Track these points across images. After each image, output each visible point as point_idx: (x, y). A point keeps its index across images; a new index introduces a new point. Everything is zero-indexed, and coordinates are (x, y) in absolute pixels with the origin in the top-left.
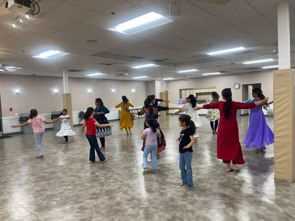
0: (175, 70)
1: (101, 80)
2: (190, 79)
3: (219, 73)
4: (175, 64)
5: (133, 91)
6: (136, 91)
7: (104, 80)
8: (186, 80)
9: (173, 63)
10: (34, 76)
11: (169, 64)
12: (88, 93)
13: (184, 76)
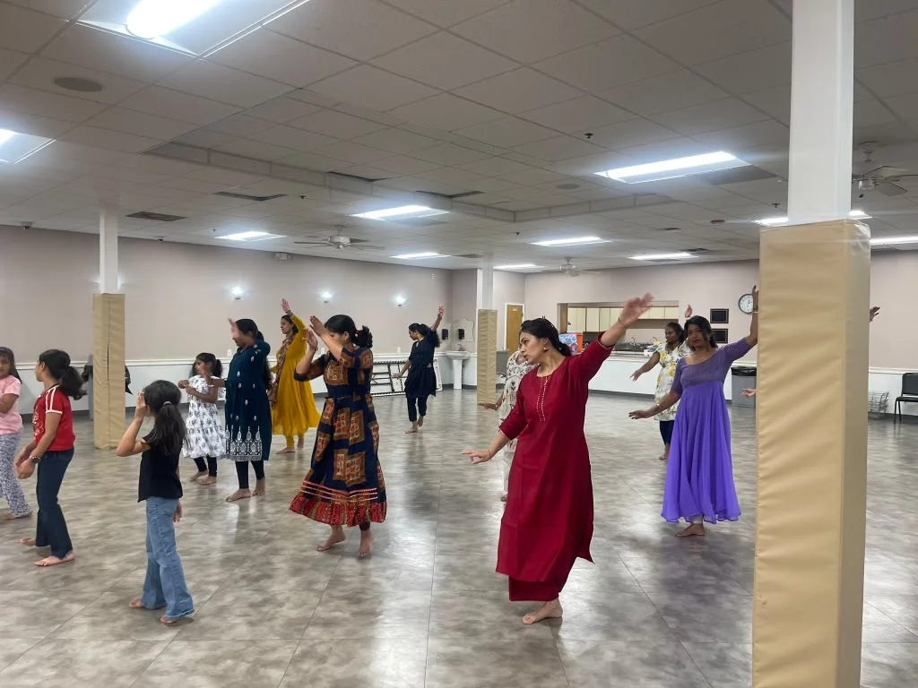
0: (518, 234)
1: (284, 257)
2: (596, 270)
3: (685, 255)
4: (514, 213)
5: (400, 299)
6: (407, 300)
7: (292, 257)
8: (575, 273)
9: (498, 206)
10: (27, 227)
11: (486, 210)
12: (233, 298)
13: (568, 259)
